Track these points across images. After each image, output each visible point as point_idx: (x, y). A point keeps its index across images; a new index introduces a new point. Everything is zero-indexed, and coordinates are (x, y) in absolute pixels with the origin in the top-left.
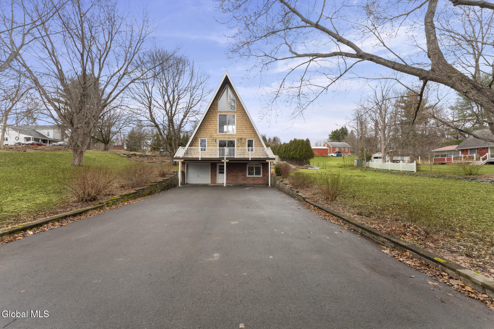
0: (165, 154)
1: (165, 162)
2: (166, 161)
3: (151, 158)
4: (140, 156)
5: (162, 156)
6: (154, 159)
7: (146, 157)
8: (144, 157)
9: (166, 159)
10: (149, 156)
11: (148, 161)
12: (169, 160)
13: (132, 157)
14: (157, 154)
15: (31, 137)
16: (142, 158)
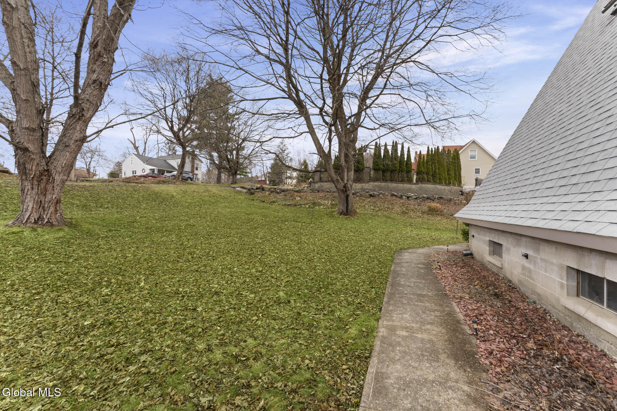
0: (319, 187)
1: (320, 205)
2: (323, 202)
3: (292, 196)
4: (272, 192)
5: (313, 191)
6: (298, 198)
7: (283, 193)
8: (278, 193)
9: (321, 198)
10: (287, 190)
11: (284, 203)
12: (328, 199)
13: (256, 194)
14: (304, 188)
15: (155, 168)
16: (275, 194)
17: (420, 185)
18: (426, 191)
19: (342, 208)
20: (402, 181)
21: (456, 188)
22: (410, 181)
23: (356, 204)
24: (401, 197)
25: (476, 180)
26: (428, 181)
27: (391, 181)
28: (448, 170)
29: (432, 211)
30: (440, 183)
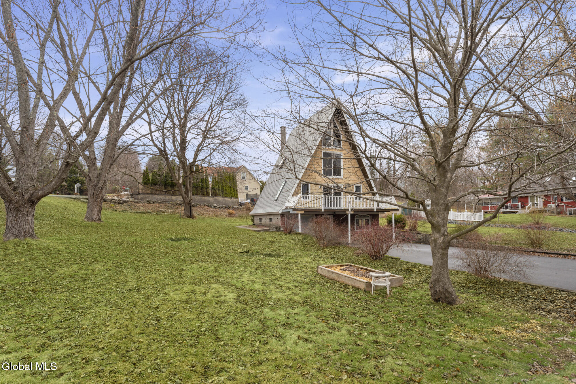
17: (215, 198)
18: (218, 202)
19: (188, 214)
20: (203, 195)
21: (235, 200)
22: (208, 195)
23: (195, 211)
24: (211, 207)
25: (247, 195)
26: (219, 195)
27: (196, 194)
28: (230, 187)
29: (230, 215)
30: (226, 197)
